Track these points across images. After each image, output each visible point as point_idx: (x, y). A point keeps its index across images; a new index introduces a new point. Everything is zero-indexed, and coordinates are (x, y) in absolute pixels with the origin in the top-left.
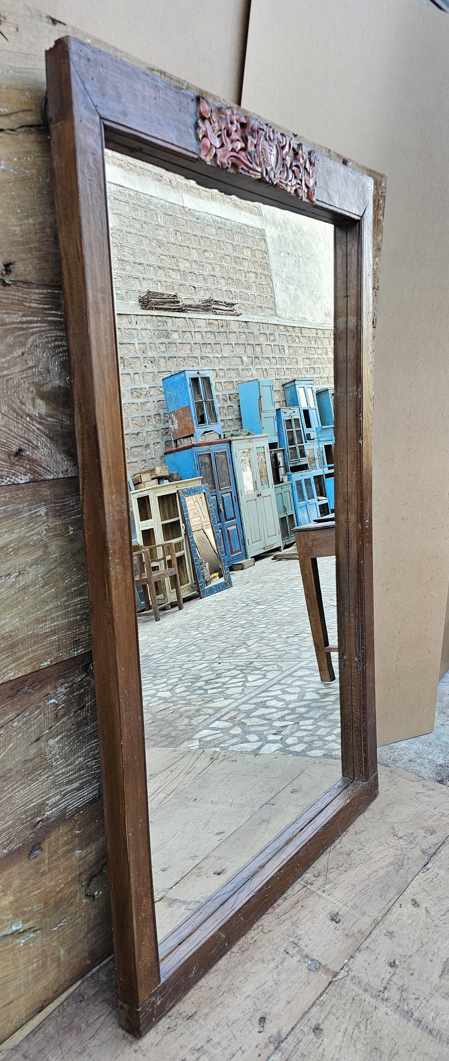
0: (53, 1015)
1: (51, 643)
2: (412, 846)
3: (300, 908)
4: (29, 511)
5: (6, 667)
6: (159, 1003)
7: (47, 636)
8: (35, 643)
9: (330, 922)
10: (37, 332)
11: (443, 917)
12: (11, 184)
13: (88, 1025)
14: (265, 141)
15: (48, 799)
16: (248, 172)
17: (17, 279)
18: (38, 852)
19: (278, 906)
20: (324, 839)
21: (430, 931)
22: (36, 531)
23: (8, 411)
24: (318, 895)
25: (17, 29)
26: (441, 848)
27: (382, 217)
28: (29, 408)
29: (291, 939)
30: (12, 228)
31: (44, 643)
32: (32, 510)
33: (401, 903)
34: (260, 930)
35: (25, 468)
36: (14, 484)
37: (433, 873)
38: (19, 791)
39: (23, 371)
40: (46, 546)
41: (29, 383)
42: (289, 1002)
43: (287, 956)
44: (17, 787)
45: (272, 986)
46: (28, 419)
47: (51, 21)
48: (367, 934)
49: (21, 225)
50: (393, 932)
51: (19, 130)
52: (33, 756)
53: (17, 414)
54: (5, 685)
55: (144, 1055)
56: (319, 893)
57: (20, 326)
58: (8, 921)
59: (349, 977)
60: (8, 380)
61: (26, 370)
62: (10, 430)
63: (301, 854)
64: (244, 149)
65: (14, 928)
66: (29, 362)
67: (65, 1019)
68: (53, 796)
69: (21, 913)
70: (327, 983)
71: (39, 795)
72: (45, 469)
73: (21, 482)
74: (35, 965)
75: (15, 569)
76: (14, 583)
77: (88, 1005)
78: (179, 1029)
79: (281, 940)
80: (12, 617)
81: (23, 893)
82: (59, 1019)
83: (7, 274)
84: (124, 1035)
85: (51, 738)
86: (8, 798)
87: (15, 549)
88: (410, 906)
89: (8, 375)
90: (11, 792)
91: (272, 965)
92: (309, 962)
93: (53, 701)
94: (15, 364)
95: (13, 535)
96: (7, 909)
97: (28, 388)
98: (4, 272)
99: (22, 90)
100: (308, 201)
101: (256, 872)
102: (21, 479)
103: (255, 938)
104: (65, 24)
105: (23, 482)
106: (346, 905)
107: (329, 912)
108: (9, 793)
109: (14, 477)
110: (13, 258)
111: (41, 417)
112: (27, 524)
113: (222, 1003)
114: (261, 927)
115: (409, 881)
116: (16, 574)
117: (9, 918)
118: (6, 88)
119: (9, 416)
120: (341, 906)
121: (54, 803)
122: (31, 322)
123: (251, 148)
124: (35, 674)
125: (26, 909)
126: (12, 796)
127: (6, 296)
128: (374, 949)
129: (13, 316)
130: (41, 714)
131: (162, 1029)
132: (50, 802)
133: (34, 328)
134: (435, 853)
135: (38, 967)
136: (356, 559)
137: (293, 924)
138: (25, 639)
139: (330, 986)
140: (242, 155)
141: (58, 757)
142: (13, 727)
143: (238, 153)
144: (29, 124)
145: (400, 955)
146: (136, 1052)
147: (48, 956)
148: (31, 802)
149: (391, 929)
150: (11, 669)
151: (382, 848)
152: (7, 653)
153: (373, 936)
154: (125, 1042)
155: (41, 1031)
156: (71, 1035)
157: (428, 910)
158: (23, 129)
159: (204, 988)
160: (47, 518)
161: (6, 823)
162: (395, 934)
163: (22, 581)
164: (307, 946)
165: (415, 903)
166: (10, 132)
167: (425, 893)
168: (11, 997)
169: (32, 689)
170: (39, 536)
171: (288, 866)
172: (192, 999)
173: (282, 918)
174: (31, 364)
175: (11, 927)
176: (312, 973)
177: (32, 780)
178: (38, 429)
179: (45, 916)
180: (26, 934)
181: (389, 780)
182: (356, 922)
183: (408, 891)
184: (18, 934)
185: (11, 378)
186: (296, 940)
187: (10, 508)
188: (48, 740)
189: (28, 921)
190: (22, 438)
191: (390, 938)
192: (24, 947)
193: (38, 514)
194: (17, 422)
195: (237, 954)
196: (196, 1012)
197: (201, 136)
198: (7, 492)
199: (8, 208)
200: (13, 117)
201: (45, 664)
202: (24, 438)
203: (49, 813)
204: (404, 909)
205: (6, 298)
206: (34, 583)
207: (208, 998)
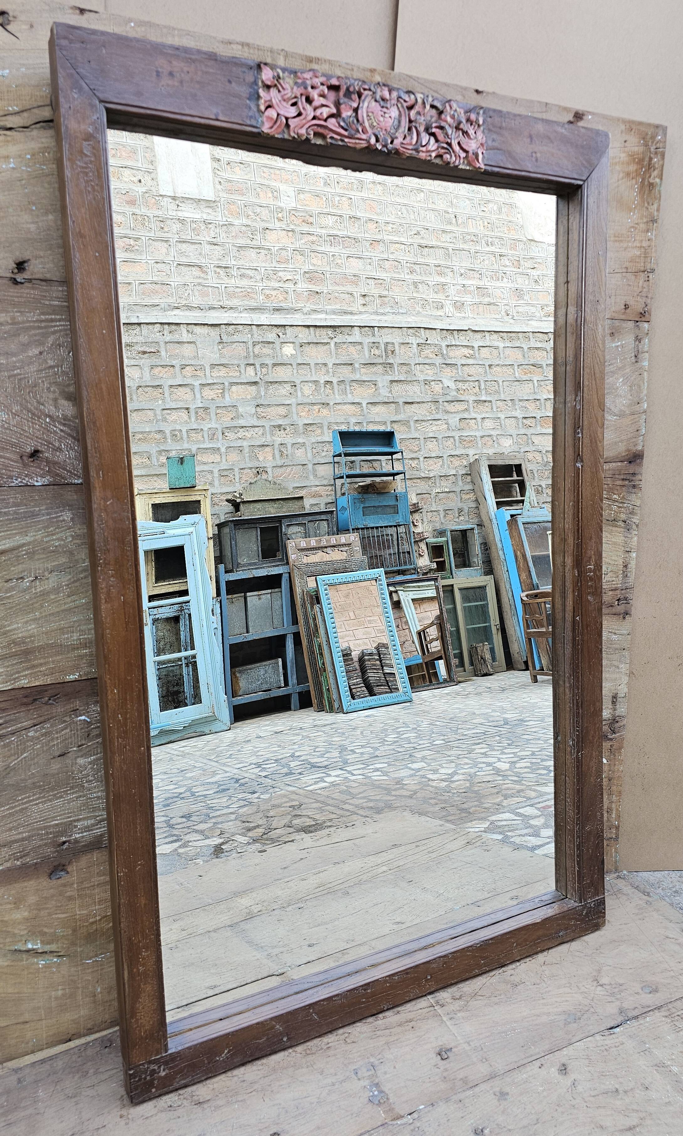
0: (72, 1051)
1: (81, 657)
2: (610, 999)
3: (410, 1027)
4: (48, 514)
5: (18, 672)
6: (163, 1074)
7: (74, 648)
8: (58, 653)
9: (434, 1055)
10: (61, 331)
11: (592, 1099)
12: (24, 182)
13: (96, 1073)
14: (374, 103)
15: (78, 820)
16: (342, 141)
17: (34, 277)
18: (62, 873)
19: (384, 1018)
20: (484, 958)
21: (560, 1110)
22: (58, 536)
23: (21, 411)
24: (442, 1020)
25: (32, 26)
26: (651, 1013)
27: (658, 180)
28: (50, 408)
29: (372, 1060)
30: (24, 226)
31: (69, 655)
32: (51, 514)
33: (543, 1062)
34: (343, 1037)
35: (42, 469)
36: (27, 485)
37: (617, 1040)
38: (36, 804)
39: (41, 370)
40: (71, 553)
41: (50, 383)
42: (318, 1128)
43: (354, 1076)
44: (33, 800)
45: (311, 1103)
46: (48, 420)
47: (78, 12)
48: (471, 1085)
49: (37, 222)
50: (507, 1094)
51: (33, 126)
52: (56, 771)
53: (33, 414)
54: (17, 691)
55: (127, 1124)
56: (445, 1019)
57: (36, 324)
58: (22, 936)
59: (412, 1127)
60: (20, 379)
61: (45, 369)
62: (23, 430)
63: (434, 966)
64: (336, 115)
65: (30, 946)
66: (49, 361)
67: (79, 1059)
68: (84, 819)
69: (39, 932)
70: (379, 1123)
71: (65, 814)
72: (71, 472)
73: (36, 484)
74: (60, 993)
75: (30, 573)
76: (29, 588)
77: (110, 1053)
78: (180, 1111)
79: (360, 1056)
80: (26, 622)
81: (42, 913)
82: (74, 1058)
83: (19, 272)
84: (122, 1096)
85: (82, 756)
86: (23, 809)
87: (30, 553)
88: (554, 1070)
89: (21, 374)
90: (26, 803)
91: (329, 1081)
92: (376, 1093)
93: (83, 718)
94: (31, 363)
95: (27, 538)
96: (19, 923)
97: (48, 389)
98: (16, 271)
99: (38, 86)
100: (468, 168)
101: (364, 969)
102: (37, 481)
103: (330, 1045)
104: (96, 12)
105: (40, 484)
106: (468, 1043)
107: (441, 1043)
108: (23, 804)
109: (27, 479)
110: (26, 256)
111: (65, 418)
112: (44, 528)
113: (243, 1101)
114: (347, 1035)
115: (574, 1040)
116: (31, 579)
117: (22, 933)
118: (16, 86)
119: (22, 415)
120: (461, 1041)
121: (86, 827)
122: (52, 320)
123: (347, 113)
124: (59, 686)
125: (46, 930)
126: (27, 808)
127: (19, 295)
128: (467, 1105)
129: (28, 315)
130: (66, 728)
131: (163, 1104)
132: (79, 824)
133: (55, 326)
134: (636, 1017)
135: (63, 995)
136: (571, 614)
137: (387, 1043)
138: (44, 648)
139: (381, 1128)
140: (332, 123)
141: (91, 778)
142: (27, 736)
143: (325, 120)
144: (46, 119)
145: (497, 1125)
146: (121, 1117)
147: (78, 988)
148: (54, 818)
149: (507, 1089)
150: (26, 675)
151: (567, 990)
152: (20, 658)
153: (477, 1089)
154: (119, 1103)
155: (49, 1063)
156: (73, 1077)
157: (576, 1083)
158: (38, 125)
159: (236, 1078)
160: (74, 524)
161: (19, 833)
162: (508, 1097)
163: (40, 587)
164: (385, 1073)
165: (564, 1069)
166: (21, 129)
167: (587, 1061)
168: (27, 1017)
169: (55, 700)
170: (62, 543)
171: (407, 973)
172: (215, 1086)
173: (378, 1033)
174: (51, 363)
175: (25, 943)
176: (370, 1104)
177: (54, 795)
178: (61, 430)
179: (73, 944)
180: (47, 957)
181: (637, 911)
182: (468, 1066)
183: (565, 1052)
184: (35, 953)
185: (25, 378)
186: (377, 1063)
187: (22, 509)
188: (76, 758)
189: (49, 943)
190: (40, 438)
191: (499, 1100)
192: (44, 970)
193: (61, 518)
194: (32, 423)
195: (298, 1055)
196: (209, 1100)
197: (263, 108)
198: (18, 493)
199: (20, 206)
200: (25, 114)
201: (71, 677)
202: (44, 440)
203: (77, 836)
204: (543, 1072)
205: (18, 297)
206: (56, 590)
207: (233, 1090)
